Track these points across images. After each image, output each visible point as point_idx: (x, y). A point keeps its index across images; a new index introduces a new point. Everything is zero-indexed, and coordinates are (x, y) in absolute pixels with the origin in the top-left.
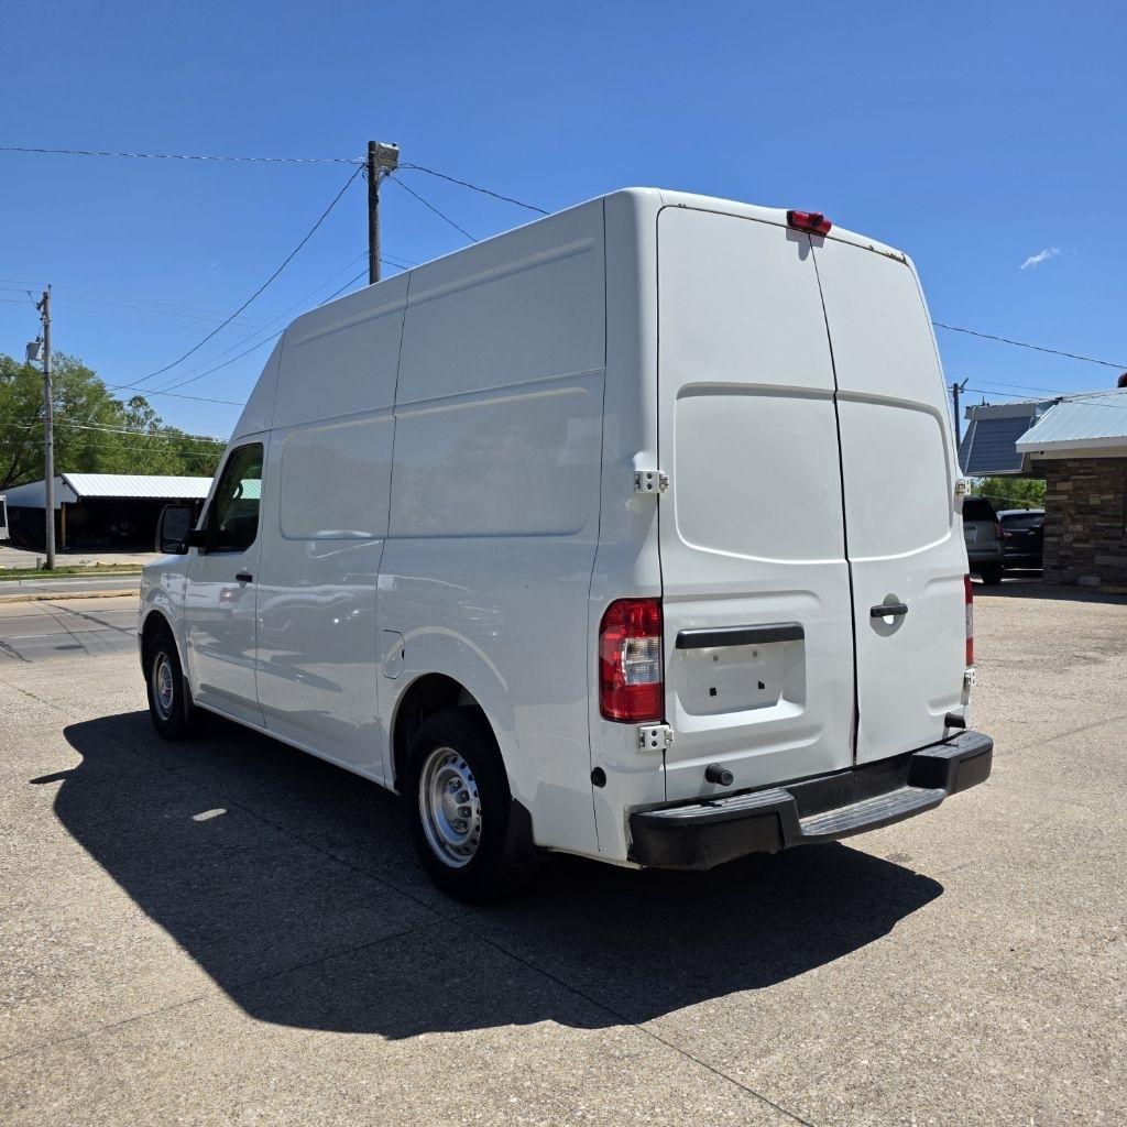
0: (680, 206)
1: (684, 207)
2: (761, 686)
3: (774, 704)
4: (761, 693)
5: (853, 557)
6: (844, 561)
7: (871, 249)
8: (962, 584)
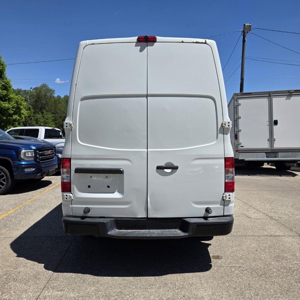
0: (92, 44)
1: (94, 44)
2: (108, 187)
3: (113, 193)
4: (109, 189)
5: (150, 149)
6: (146, 150)
7: (183, 42)
8: (223, 161)
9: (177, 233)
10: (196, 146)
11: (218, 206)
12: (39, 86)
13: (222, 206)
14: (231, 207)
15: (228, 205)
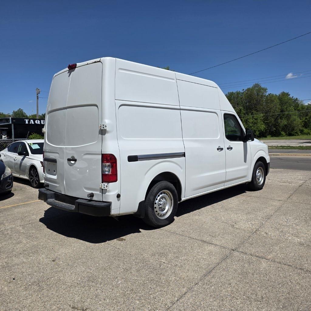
2: (54, 171)
3: (56, 175)
7: (88, 64)
8: (100, 157)
9: (73, 207)
10: (86, 144)
11: (98, 193)
12: (251, 86)
13: (100, 193)
14: (107, 195)
15: (105, 193)
